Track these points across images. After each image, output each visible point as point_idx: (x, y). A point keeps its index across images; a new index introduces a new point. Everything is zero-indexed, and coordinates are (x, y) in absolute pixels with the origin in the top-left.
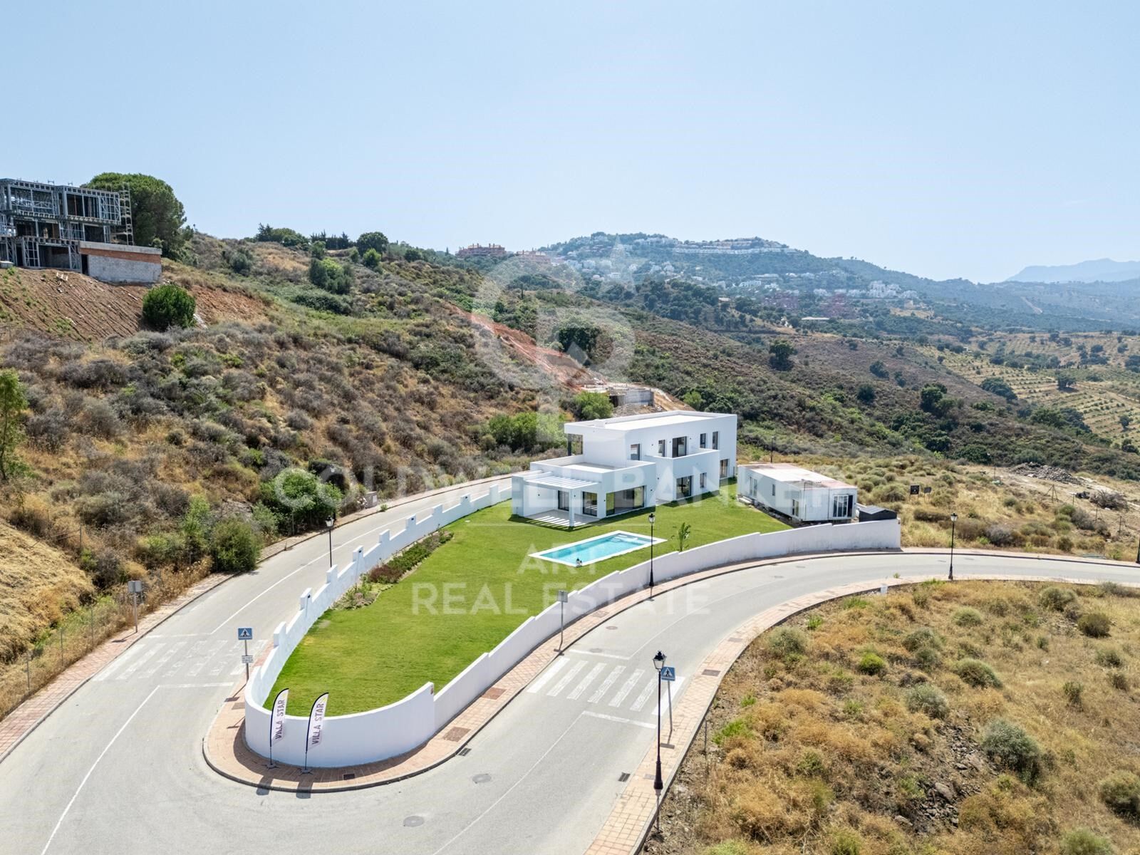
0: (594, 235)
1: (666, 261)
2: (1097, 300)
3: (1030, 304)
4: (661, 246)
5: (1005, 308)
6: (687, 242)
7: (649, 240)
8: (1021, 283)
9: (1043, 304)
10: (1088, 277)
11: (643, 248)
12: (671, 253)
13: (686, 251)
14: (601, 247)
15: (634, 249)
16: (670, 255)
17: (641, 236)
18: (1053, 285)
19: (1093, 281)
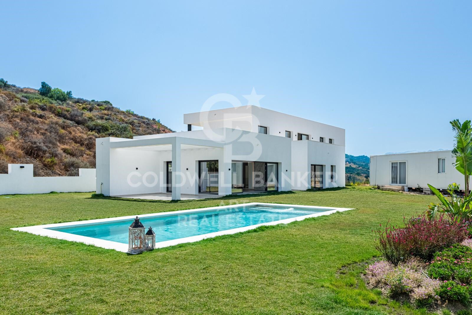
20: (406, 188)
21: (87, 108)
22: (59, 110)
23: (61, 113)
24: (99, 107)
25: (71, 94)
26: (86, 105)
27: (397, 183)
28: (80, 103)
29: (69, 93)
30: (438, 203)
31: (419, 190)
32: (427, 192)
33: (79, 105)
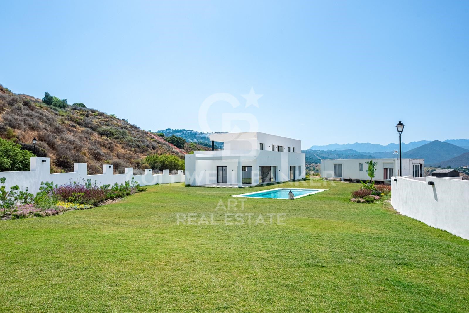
0: (167, 130)
1: (194, 139)
2: (337, 156)
3: (317, 157)
4: (192, 134)
5: (310, 157)
6: (201, 133)
7: (187, 132)
8: (312, 150)
9: (321, 157)
10: (332, 149)
11: (185, 134)
12: (196, 137)
13: (201, 136)
14: (169, 134)
15: (182, 135)
16: (195, 137)
17: (184, 130)
18: (322, 151)
19: (334, 150)
20: (342, 179)
21: (84, 114)
22: (77, 119)
23: (79, 122)
24: (93, 113)
25: (67, 102)
26: (83, 112)
27: (337, 176)
28: (77, 110)
29: (65, 101)
30: (363, 186)
31: (349, 180)
32: (354, 181)
33: (77, 112)
